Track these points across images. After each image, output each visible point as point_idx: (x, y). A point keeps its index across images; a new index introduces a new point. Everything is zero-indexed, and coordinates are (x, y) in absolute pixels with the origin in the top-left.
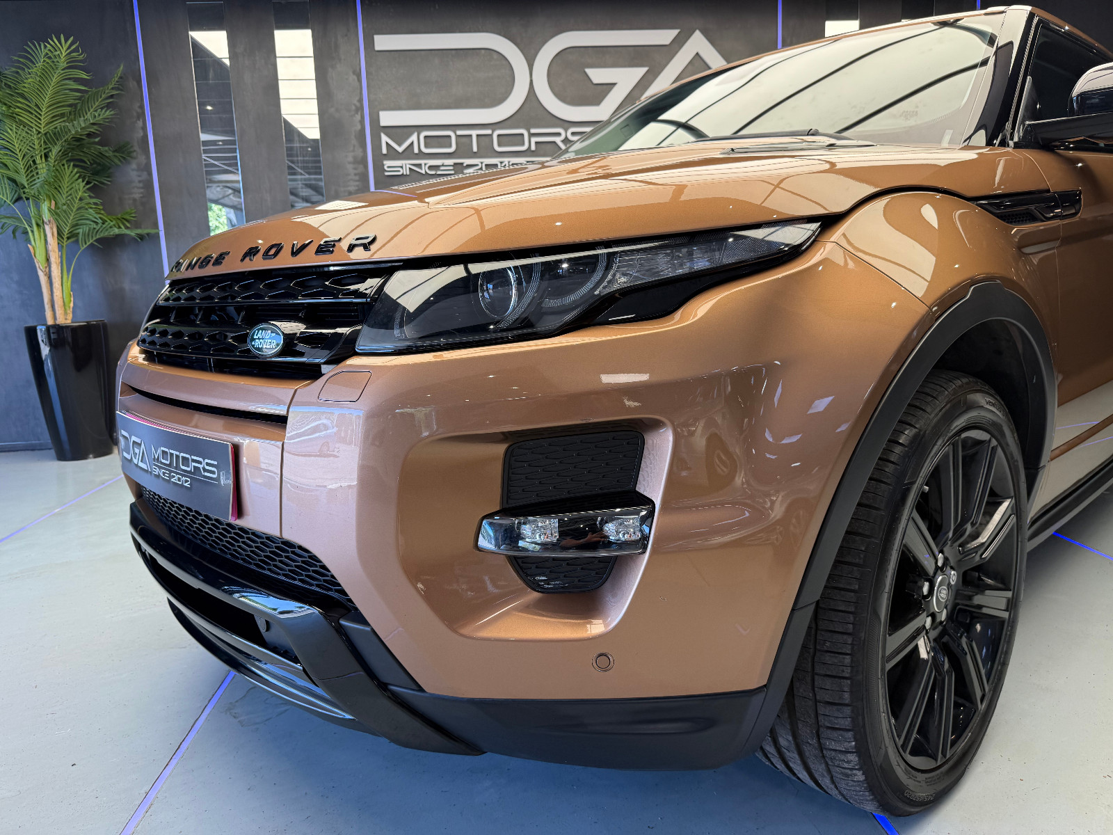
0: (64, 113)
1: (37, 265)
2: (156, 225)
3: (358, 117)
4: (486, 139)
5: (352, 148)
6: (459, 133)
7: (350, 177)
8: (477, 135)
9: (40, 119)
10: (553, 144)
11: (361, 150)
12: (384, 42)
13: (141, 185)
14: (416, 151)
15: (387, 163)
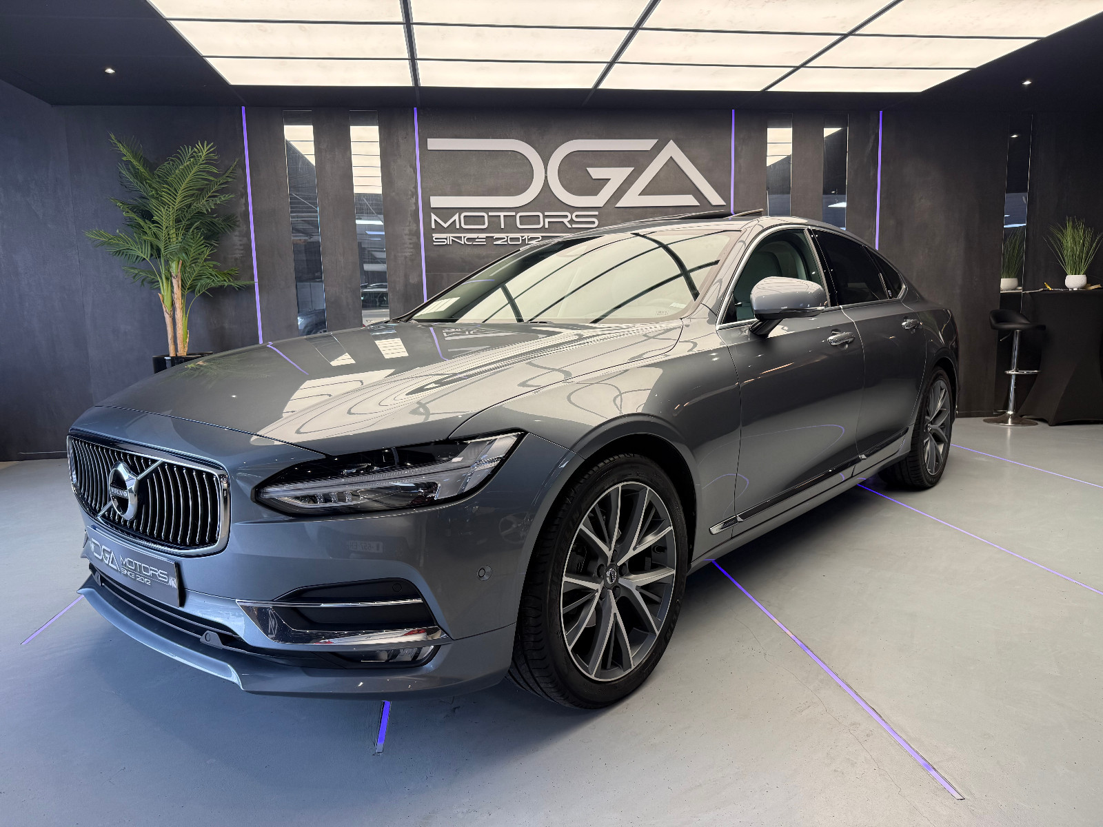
0: (193, 195)
1: (164, 310)
2: (252, 278)
3: (413, 200)
4: (511, 219)
5: (408, 224)
6: (490, 214)
7: (406, 246)
8: (504, 216)
9: (175, 199)
10: (562, 224)
11: (415, 225)
12: (434, 144)
13: (242, 248)
14: (458, 227)
15: (435, 236)
